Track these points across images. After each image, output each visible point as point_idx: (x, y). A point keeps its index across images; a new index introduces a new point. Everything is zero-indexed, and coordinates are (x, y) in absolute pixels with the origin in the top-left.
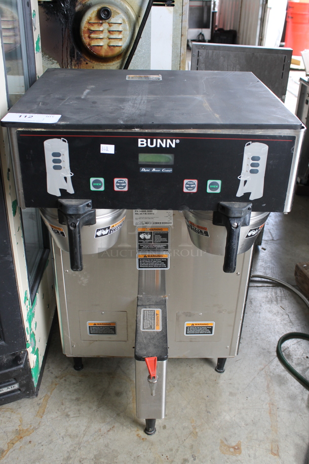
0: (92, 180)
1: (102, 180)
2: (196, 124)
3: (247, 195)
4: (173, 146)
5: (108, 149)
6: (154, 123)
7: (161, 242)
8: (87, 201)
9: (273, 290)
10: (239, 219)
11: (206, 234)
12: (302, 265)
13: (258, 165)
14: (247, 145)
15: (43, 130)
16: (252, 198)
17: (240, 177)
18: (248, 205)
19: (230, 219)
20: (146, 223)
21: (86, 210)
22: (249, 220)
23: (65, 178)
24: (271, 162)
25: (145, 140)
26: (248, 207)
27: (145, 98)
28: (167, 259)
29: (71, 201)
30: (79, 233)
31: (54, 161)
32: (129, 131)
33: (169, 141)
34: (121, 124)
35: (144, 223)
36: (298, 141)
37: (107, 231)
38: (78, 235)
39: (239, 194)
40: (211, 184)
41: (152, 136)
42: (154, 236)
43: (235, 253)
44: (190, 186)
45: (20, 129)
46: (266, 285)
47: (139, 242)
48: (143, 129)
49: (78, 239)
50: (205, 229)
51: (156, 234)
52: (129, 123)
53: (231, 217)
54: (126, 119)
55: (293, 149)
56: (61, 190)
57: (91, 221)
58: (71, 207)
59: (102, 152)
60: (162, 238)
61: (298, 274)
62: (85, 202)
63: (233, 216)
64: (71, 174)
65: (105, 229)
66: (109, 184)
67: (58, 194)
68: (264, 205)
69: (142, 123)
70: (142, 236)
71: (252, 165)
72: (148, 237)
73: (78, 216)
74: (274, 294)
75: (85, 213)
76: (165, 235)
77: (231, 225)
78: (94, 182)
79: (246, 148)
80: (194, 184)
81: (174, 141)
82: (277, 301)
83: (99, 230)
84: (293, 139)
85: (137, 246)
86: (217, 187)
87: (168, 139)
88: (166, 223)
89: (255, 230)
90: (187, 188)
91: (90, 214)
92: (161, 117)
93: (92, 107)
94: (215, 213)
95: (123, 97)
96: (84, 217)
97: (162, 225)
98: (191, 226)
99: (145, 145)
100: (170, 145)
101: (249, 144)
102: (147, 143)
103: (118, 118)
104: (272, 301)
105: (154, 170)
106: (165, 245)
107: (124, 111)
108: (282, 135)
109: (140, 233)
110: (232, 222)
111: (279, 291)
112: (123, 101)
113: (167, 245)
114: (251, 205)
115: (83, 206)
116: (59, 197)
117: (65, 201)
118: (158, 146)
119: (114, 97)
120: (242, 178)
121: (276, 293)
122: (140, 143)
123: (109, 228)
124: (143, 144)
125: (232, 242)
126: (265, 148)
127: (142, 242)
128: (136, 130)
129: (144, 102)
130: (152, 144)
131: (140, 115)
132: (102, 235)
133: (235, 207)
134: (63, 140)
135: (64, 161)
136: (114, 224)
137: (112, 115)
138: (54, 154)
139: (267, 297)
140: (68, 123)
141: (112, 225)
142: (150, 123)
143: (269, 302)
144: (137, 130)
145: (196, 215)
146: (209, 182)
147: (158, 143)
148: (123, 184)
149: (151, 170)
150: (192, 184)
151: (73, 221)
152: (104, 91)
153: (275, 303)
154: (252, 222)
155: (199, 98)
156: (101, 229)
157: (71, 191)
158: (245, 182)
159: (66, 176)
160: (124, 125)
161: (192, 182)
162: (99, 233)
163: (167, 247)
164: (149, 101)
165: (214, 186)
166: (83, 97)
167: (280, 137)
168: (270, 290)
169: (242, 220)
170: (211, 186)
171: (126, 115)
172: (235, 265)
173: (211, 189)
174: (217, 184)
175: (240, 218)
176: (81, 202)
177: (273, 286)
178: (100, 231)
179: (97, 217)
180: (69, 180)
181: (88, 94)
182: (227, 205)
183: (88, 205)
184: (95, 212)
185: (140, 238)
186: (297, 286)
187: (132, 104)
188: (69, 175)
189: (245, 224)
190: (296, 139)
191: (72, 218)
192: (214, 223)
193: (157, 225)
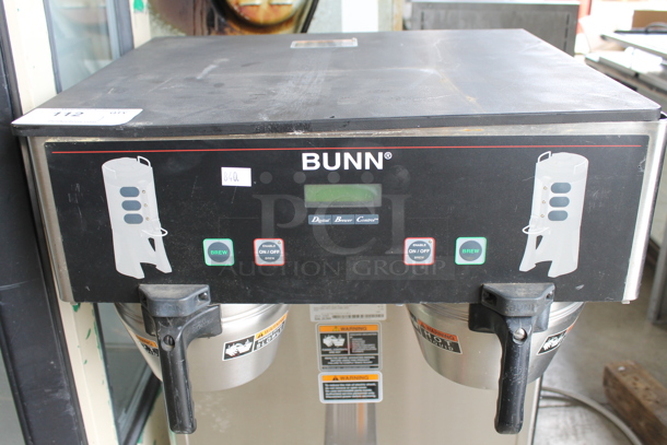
0: (207, 243)
1: (228, 243)
2: (428, 117)
3: (543, 267)
4: (379, 166)
5: (237, 177)
6: (336, 117)
7: (365, 352)
8: (199, 289)
9: (568, 413)
10: (527, 320)
11: (456, 348)
12: (616, 368)
13: (565, 202)
14: (541, 159)
15: (99, 140)
16: (553, 273)
17: (527, 230)
18: (546, 287)
19: (508, 321)
20: (335, 317)
21: (197, 308)
22: (548, 318)
23: (152, 241)
24: (595, 194)
25: (317, 156)
26: (546, 294)
27: (321, 74)
28: (377, 383)
29: (165, 288)
30: (183, 357)
31: (126, 206)
32: (280, 136)
33: (369, 156)
34: (264, 123)
35: (330, 316)
36: (654, 145)
37: (248, 345)
38: (180, 362)
39: (526, 265)
40: (464, 246)
41: (331, 146)
42: (351, 340)
43: (521, 394)
44: (419, 251)
45: (51, 140)
46: (554, 403)
47: (323, 353)
48: (311, 131)
49: (181, 369)
50: (453, 337)
51: (355, 337)
52: (281, 119)
53: (510, 318)
54: (275, 112)
55: (644, 164)
56: (143, 265)
57: (211, 329)
58: (163, 303)
59: (224, 183)
60: (366, 343)
61: (610, 383)
62: (194, 291)
63: (513, 314)
64: (163, 233)
65: (243, 342)
66: (244, 252)
67: (140, 275)
68: (581, 287)
69: (309, 119)
70: (327, 341)
71: (554, 202)
72: (340, 342)
73: (179, 321)
74: (569, 421)
75: (196, 313)
76: (372, 339)
77: (510, 335)
78: (212, 247)
79: (540, 165)
80: (428, 247)
81: (380, 154)
82: (576, 434)
83: (231, 344)
84: (643, 142)
85: (319, 361)
86: (477, 251)
87: (368, 151)
88: (373, 316)
89: (558, 336)
90: (412, 256)
91: (206, 314)
92: (351, 105)
93: (212, 93)
94: (473, 308)
95: (279, 74)
96: (192, 323)
97: (365, 319)
98: (423, 330)
99: (318, 166)
100: (372, 164)
101: (546, 157)
102: (321, 160)
103: (261, 111)
104: (567, 435)
105: (339, 219)
106: (372, 356)
107: (274, 98)
108: (619, 133)
109: (323, 336)
110: (513, 327)
111: (578, 414)
112: (276, 80)
113: (377, 357)
114: (553, 287)
115: (190, 299)
116: (141, 281)
117: (152, 290)
118: (346, 167)
119: (261, 74)
120: (532, 231)
121: (573, 419)
122: (305, 161)
123: (251, 339)
124: (313, 165)
125: (514, 371)
126: (581, 163)
127: (327, 353)
128: (296, 133)
129: (319, 81)
130: (332, 163)
131: (307, 104)
132: (238, 354)
133: (518, 295)
134: (142, 161)
135: (145, 205)
136: (263, 332)
137: (249, 105)
138: (126, 192)
139: (557, 427)
140: (151, 124)
141: (259, 333)
142: (327, 117)
143: (561, 436)
144: (298, 134)
145: (432, 311)
146: (460, 241)
147: (345, 160)
148: (274, 252)
149: (332, 220)
150: (424, 248)
151: (169, 333)
152: (244, 66)
153: (573, 437)
154: (552, 323)
155: (429, 71)
156: (235, 343)
157: (165, 266)
158: (539, 239)
159: (153, 236)
160: (269, 123)
161: (423, 243)
162: (231, 351)
163: (375, 361)
164: (328, 79)
165: (472, 251)
166: (199, 77)
167: (615, 139)
168: (562, 413)
169: (534, 320)
170: (464, 251)
171: (278, 104)
172: (522, 419)
173: (464, 256)
174: (477, 246)
175: (530, 317)
176: (185, 291)
177: (566, 406)
178: (234, 347)
179: (223, 320)
180: (160, 244)
181: (212, 72)
182: (501, 291)
183: (201, 297)
184: (219, 311)
185: (324, 346)
186: (608, 404)
187: (293, 86)
188: (158, 233)
189: (539, 328)
190: (650, 142)
191: (167, 325)
192: (472, 327)
193: (356, 320)
